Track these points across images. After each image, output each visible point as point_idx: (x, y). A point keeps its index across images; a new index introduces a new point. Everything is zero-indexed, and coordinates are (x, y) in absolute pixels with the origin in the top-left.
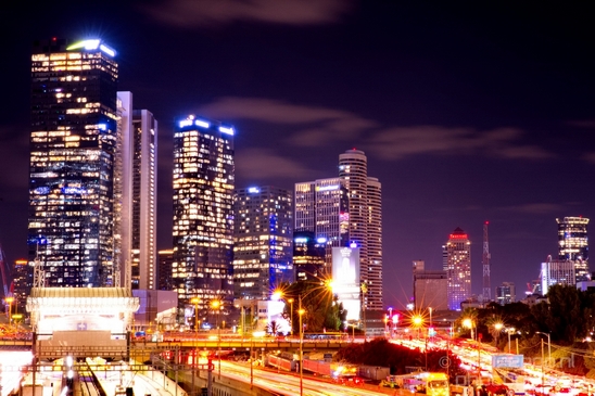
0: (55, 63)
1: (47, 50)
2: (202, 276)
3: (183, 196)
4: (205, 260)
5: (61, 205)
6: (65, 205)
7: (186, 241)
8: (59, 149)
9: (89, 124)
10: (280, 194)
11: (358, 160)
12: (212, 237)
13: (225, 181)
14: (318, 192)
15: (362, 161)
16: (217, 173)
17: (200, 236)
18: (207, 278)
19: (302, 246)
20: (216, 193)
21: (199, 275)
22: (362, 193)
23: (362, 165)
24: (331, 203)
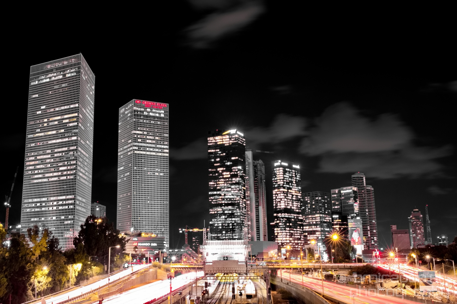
0: (218, 141)
1: (214, 135)
2: (289, 234)
3: (278, 197)
4: (290, 227)
5: (223, 203)
6: (225, 203)
7: (280, 218)
8: (221, 178)
9: (234, 166)
10: (324, 195)
11: (361, 177)
12: (292, 216)
13: (297, 190)
14: (342, 193)
15: (363, 178)
16: (293, 186)
17: (287, 215)
18: (291, 235)
19: (336, 219)
20: (293, 195)
21: (287, 234)
22: (364, 193)
23: (363, 180)
24: (349, 198)
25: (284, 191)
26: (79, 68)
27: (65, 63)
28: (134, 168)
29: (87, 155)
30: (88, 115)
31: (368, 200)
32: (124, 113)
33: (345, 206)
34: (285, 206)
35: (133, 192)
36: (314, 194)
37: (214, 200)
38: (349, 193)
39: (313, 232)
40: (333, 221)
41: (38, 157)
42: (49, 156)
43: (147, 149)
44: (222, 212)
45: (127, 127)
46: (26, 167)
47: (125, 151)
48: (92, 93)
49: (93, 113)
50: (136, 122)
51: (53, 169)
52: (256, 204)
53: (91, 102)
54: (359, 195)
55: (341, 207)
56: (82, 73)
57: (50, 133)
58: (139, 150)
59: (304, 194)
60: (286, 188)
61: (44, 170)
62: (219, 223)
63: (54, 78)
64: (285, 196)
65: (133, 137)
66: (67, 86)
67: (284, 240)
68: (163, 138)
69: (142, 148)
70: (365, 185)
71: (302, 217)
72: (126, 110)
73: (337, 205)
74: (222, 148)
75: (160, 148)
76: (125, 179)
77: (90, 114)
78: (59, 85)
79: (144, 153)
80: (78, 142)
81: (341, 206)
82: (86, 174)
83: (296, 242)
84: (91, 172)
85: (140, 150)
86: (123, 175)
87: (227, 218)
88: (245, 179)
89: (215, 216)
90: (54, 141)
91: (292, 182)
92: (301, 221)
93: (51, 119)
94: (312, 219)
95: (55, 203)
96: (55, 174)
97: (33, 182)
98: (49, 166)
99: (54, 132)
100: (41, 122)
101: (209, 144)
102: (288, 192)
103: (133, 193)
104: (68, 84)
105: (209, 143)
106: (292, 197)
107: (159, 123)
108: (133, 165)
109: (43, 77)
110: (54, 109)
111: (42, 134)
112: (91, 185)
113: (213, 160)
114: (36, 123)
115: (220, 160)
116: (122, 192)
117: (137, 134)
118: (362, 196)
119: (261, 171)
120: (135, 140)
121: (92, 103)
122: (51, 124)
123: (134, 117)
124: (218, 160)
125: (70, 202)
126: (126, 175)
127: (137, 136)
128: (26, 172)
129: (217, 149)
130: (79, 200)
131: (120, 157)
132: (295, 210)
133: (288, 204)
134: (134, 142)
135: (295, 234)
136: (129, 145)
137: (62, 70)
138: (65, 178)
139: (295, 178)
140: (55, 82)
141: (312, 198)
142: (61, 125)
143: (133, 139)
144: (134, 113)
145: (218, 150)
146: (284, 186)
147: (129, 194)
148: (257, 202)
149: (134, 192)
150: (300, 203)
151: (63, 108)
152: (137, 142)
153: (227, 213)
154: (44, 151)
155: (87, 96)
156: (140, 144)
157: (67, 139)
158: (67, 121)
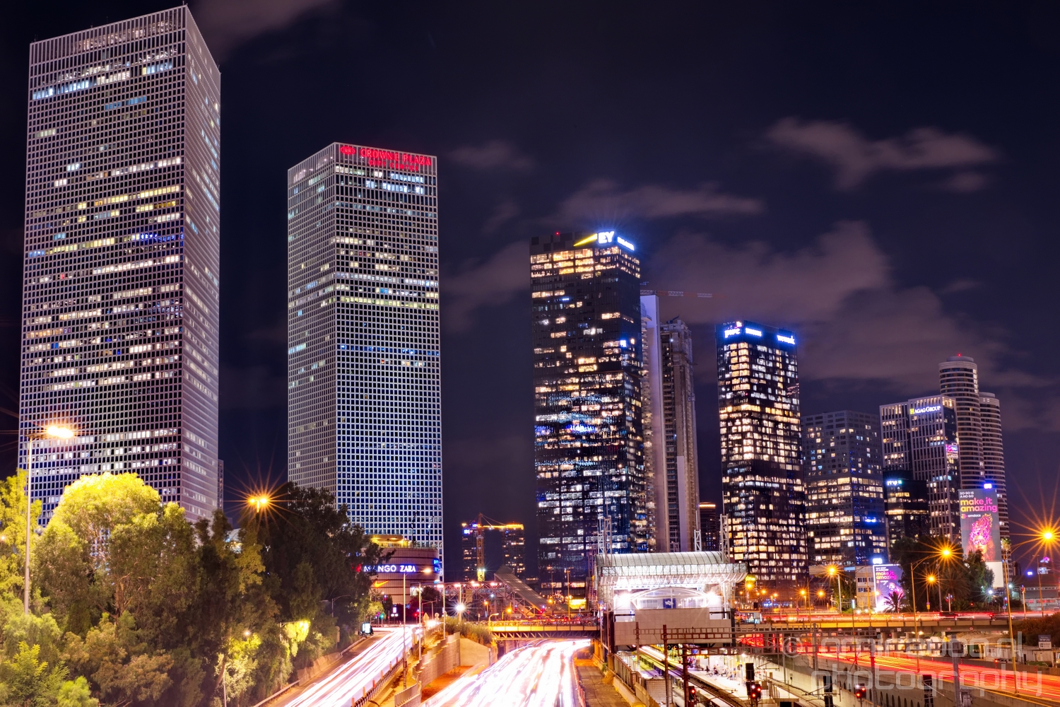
0: (561, 265)
1: (549, 249)
2: (765, 535)
3: (734, 429)
4: (767, 514)
5: (577, 448)
6: (582, 448)
7: (740, 489)
8: (570, 375)
9: (608, 340)
10: (862, 421)
11: (966, 370)
12: (775, 483)
13: (787, 407)
14: (913, 416)
15: (971, 371)
16: (776, 396)
17: (759, 481)
18: (772, 538)
19: (897, 491)
20: (776, 423)
21: (761, 534)
22: (974, 415)
23: (972, 376)
24: (932, 431)
25: (751, 412)
26: (182, 49)
27: (138, 33)
28: (339, 347)
29: (207, 310)
30: (205, 190)
31: (984, 435)
32: (304, 184)
33: (918, 454)
34: (755, 453)
35: (337, 417)
36: (834, 418)
37: (551, 440)
38: (932, 416)
39: (830, 530)
40: (886, 497)
41: (64, 317)
42: (98, 313)
43: (378, 290)
44: (573, 473)
45: (315, 226)
46: (26, 346)
47: (311, 298)
48: (215, 123)
49: (218, 183)
50: (342, 210)
51: (109, 352)
52: (667, 448)
53: (213, 150)
54: (960, 419)
55: (909, 457)
56: (189, 67)
57: (97, 244)
58: (352, 295)
59: (806, 417)
60: (758, 402)
61: (83, 353)
62: (566, 507)
63: (103, 78)
64: (755, 427)
65: (336, 255)
66: (146, 102)
67: (752, 553)
68: (421, 257)
69: (363, 286)
70: (976, 391)
71: (802, 485)
72: (309, 176)
73: (897, 450)
74: (572, 285)
75: (415, 288)
76: (312, 379)
77: (211, 186)
78: (120, 102)
79: (369, 301)
80: (184, 269)
81: (910, 453)
82: (206, 364)
83: (786, 556)
84: (216, 358)
85: (356, 295)
86: (306, 369)
87: (591, 490)
88: (641, 376)
89: (552, 485)
90: (110, 269)
91: (773, 384)
92: (801, 496)
93: (98, 203)
94: (828, 492)
95: (119, 452)
96: (117, 366)
97: (49, 391)
98: (98, 341)
99: (110, 242)
100: (68, 210)
101: (533, 276)
102: (763, 412)
103: (339, 420)
104: (148, 98)
105: (535, 272)
106: (775, 428)
107: (409, 213)
108: (337, 338)
109: (69, 77)
110: (107, 171)
111: (73, 248)
112: (216, 398)
113: (546, 322)
114: (53, 214)
115: (567, 321)
116: (303, 417)
117: (347, 246)
118: (969, 424)
119: (682, 352)
120: (342, 265)
121: (216, 155)
122: (97, 217)
123: (335, 195)
124: (561, 320)
125: (164, 447)
126: (314, 367)
127: (347, 252)
128: (26, 360)
129: (559, 289)
130: (189, 442)
131: (296, 314)
132: (782, 466)
133: (762, 447)
134: (338, 269)
135: (784, 535)
136: (323, 280)
137: (130, 55)
138: (147, 377)
139: (782, 373)
140: (108, 91)
141: (829, 432)
142: (131, 220)
143: (336, 260)
144: (335, 185)
145: (562, 293)
146: (752, 395)
147: (326, 424)
148: (671, 443)
149: (341, 417)
150: (797, 446)
151: (134, 169)
152: (347, 270)
153: (588, 478)
154: (80, 298)
155: (203, 133)
156: (356, 276)
157: (150, 263)
158: (149, 208)
